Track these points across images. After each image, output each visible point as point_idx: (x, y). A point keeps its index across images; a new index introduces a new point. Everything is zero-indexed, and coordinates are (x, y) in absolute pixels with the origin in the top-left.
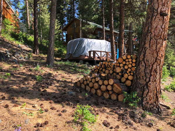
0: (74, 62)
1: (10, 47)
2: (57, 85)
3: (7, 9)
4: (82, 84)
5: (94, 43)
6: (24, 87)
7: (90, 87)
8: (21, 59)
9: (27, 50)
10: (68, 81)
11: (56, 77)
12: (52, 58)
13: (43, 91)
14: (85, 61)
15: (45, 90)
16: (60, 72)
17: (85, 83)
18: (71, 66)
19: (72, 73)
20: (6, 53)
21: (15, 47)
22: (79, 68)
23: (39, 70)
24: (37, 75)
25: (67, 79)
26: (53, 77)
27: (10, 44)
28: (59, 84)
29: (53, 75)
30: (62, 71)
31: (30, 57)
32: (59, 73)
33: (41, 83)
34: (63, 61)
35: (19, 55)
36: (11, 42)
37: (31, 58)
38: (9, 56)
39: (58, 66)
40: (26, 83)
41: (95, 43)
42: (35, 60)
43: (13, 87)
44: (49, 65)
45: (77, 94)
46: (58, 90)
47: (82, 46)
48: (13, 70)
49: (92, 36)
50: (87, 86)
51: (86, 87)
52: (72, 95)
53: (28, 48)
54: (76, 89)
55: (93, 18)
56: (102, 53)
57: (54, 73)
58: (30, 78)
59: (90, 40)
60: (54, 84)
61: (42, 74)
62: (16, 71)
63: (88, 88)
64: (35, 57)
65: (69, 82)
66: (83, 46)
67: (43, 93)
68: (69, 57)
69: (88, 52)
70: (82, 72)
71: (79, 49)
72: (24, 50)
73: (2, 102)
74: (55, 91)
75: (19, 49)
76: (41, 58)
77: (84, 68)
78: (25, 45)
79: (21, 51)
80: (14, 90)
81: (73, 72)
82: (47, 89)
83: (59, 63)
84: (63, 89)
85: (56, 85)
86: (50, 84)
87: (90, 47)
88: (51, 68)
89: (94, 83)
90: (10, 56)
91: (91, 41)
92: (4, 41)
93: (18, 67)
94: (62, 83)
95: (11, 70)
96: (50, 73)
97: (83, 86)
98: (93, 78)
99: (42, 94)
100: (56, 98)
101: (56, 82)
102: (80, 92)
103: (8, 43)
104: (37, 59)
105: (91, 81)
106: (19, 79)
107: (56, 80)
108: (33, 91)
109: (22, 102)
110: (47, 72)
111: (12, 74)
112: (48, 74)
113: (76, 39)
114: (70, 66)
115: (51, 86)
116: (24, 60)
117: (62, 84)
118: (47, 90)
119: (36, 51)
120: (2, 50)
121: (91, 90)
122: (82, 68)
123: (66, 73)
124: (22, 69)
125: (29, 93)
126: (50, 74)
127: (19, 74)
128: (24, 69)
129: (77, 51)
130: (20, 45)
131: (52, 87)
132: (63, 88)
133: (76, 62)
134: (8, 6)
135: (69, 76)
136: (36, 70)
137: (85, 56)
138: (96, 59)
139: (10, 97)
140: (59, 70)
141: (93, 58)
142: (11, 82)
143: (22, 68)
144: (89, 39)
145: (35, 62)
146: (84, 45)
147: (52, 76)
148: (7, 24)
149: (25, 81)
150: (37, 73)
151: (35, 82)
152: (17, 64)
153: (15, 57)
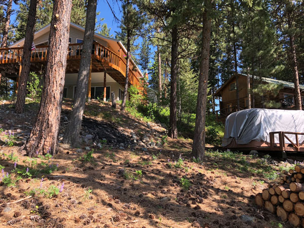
0: (240, 152)
1: (136, 127)
2: (217, 197)
3: (133, 72)
4: (267, 203)
5: (279, 116)
6: (163, 198)
7: (286, 211)
8: (152, 147)
9: (160, 130)
10: (235, 191)
11: (212, 182)
12: (202, 145)
13: (195, 208)
14: (262, 153)
15: (198, 206)
16: (217, 172)
17: (274, 199)
18: (236, 162)
19: (240, 175)
20: (132, 137)
21: (143, 127)
22: (252, 165)
23: (182, 166)
24: (180, 175)
25: (232, 187)
26: (208, 182)
27: (137, 122)
28: (221, 197)
29: (205, 178)
30: (220, 170)
31: (164, 143)
32: (217, 175)
33: (189, 192)
34: (219, 152)
35: (148, 140)
36: (138, 119)
37: (166, 144)
38: (135, 141)
39: (212, 160)
40: (166, 190)
41: (281, 116)
42: (172, 147)
43: (147, 196)
44: (196, 158)
45: (258, 222)
46: (220, 208)
47: (254, 123)
48: (143, 164)
49: (273, 103)
50: (279, 208)
51: (276, 210)
52: (249, 223)
53: (160, 128)
54: (254, 210)
55: (274, 71)
56: (299, 136)
57: (208, 174)
58: (171, 181)
59: (269, 112)
60: (211, 195)
61: (187, 175)
62: (147, 167)
63: (281, 212)
64: (172, 142)
65: (238, 195)
66: (257, 123)
67: (195, 211)
68: (229, 143)
69: (267, 135)
70: (260, 176)
71: (249, 129)
72: (156, 131)
73: (137, 221)
74: (215, 209)
75: (148, 129)
76: (181, 144)
77: (262, 167)
78: (156, 123)
79: (151, 132)
80: (150, 201)
81: (240, 173)
82: (200, 205)
83: (212, 154)
84: (228, 208)
85: (215, 197)
86: (204, 194)
87: (271, 125)
88: (201, 164)
89: (295, 203)
90: (137, 140)
91: (273, 114)
92: (128, 118)
93: (149, 160)
94: (224, 194)
95: (142, 164)
96: (200, 173)
97: (269, 206)
98: (291, 192)
99: (194, 214)
100: (220, 224)
101: (213, 191)
102: (265, 219)
103: (133, 120)
104: (174, 146)
105: (288, 199)
106: (154, 181)
107: (212, 187)
108: (177, 205)
109: (164, 225)
110: (194, 172)
111: (144, 173)
112: (197, 175)
113: (242, 111)
114: (232, 160)
115: (206, 198)
116: (156, 147)
117: (225, 197)
118: (201, 207)
119: (174, 133)
120: (127, 132)
121: (288, 216)
122: (258, 166)
123: (228, 176)
124: (156, 163)
125: (172, 210)
126: (201, 176)
127: (153, 171)
128: (159, 163)
129: (245, 133)
130: (149, 123)
131: (208, 201)
132: (228, 206)
133: (243, 154)
134: (135, 67)
135: (236, 182)
136: (177, 167)
137: (262, 141)
138: (286, 148)
139: (145, 214)
140: (215, 168)
141: (278, 145)
142: (143, 185)
143: (156, 161)
144: (267, 110)
145: (173, 151)
146: (258, 120)
147: (204, 180)
148: (133, 93)
149: (163, 185)
150: (179, 171)
151: (179, 188)
152: (147, 155)
153: (144, 143)
